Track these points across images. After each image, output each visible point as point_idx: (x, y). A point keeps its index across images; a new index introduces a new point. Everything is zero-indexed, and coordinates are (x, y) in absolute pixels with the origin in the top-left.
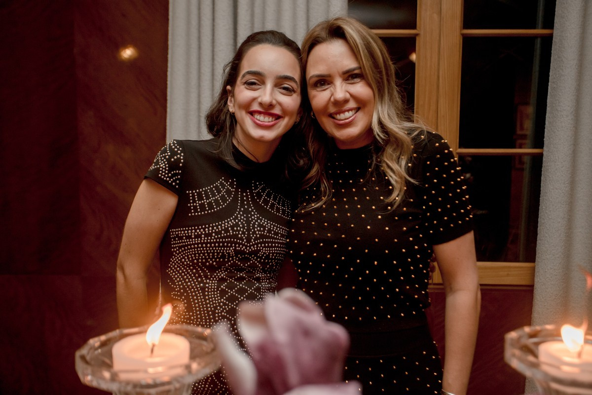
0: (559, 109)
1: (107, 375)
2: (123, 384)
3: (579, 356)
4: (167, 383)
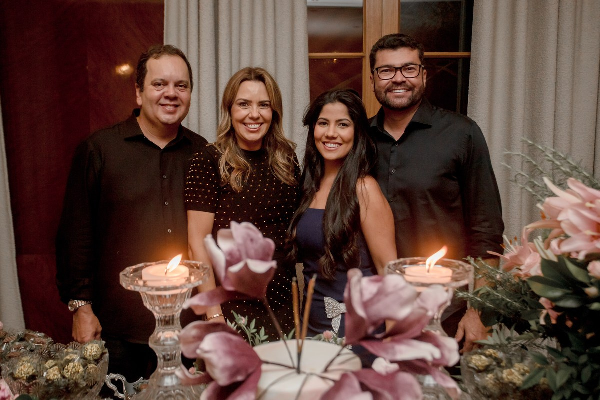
0: (476, 116)
1: (141, 283)
2: (150, 289)
3: (428, 272)
4: (177, 288)
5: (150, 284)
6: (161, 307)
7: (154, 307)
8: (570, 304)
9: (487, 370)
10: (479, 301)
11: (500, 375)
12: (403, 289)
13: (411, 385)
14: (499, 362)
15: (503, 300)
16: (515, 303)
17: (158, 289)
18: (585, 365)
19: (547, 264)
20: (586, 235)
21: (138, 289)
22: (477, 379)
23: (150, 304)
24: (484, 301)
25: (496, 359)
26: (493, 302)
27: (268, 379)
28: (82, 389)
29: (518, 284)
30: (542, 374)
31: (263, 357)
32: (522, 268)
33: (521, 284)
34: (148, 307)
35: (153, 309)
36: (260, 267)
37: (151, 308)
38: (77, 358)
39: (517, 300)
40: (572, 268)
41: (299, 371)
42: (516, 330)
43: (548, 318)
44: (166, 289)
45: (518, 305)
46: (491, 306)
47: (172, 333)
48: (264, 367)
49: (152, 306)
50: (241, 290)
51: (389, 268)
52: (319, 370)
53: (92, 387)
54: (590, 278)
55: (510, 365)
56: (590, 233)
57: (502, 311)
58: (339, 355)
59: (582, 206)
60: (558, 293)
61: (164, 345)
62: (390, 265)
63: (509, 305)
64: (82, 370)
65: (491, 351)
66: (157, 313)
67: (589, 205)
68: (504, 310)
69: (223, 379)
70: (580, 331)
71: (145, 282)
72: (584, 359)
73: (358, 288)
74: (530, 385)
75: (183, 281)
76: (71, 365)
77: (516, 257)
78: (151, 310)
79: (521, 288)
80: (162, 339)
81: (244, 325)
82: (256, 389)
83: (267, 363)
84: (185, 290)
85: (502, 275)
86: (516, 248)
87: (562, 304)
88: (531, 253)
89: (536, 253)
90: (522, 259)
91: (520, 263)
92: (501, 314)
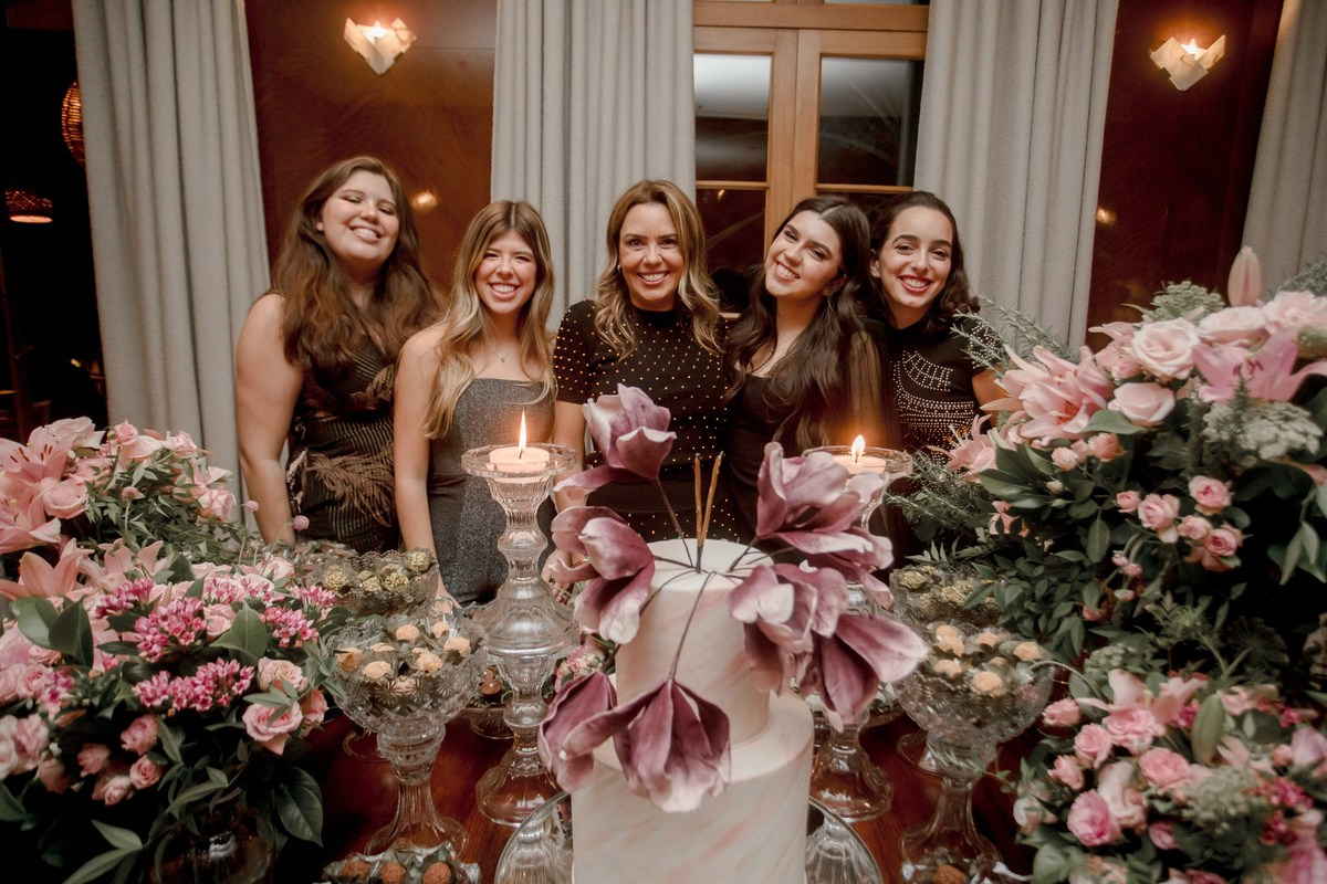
1: (490, 467)
2: (501, 474)
3: (856, 462)
4: (535, 475)
5: (500, 468)
6: (514, 500)
7: (505, 499)
8: (1029, 504)
9: (922, 588)
10: (915, 508)
11: (938, 594)
12: (831, 468)
13: (838, 583)
14: (936, 580)
15: (946, 507)
16: (959, 511)
17: (511, 475)
18: (1041, 577)
19: (1003, 455)
20: (1051, 416)
21: (485, 475)
22: (910, 598)
24: (920, 507)
25: (933, 577)
26: (932, 509)
27: (662, 576)
28: (408, 605)
30: (988, 591)
31: (655, 553)
32: (971, 466)
36: (658, 437)
38: (400, 569)
39: (962, 507)
40: (1034, 457)
41: (698, 569)
43: (1000, 524)
44: (522, 475)
45: (963, 512)
46: (929, 512)
47: (528, 534)
48: (657, 563)
49: (502, 498)
50: (630, 468)
52: (724, 568)
53: (420, 604)
54: (1053, 467)
55: (951, 581)
56: (1056, 413)
58: (746, 553)
59: (1050, 381)
60: (1013, 491)
61: (517, 548)
63: (953, 513)
64: (407, 581)
65: (928, 568)
66: (509, 507)
67: (1057, 379)
69: (609, 573)
70: (1037, 538)
71: (495, 467)
72: (1040, 570)
73: (778, 465)
74: (974, 603)
75: (542, 467)
76: (394, 575)
77: (964, 454)
80: (515, 540)
82: (648, 586)
83: (660, 559)
84: (543, 478)
86: (965, 443)
87: (1018, 504)
88: (983, 447)
89: (989, 447)
90: (971, 454)
91: (968, 460)
92: (941, 525)
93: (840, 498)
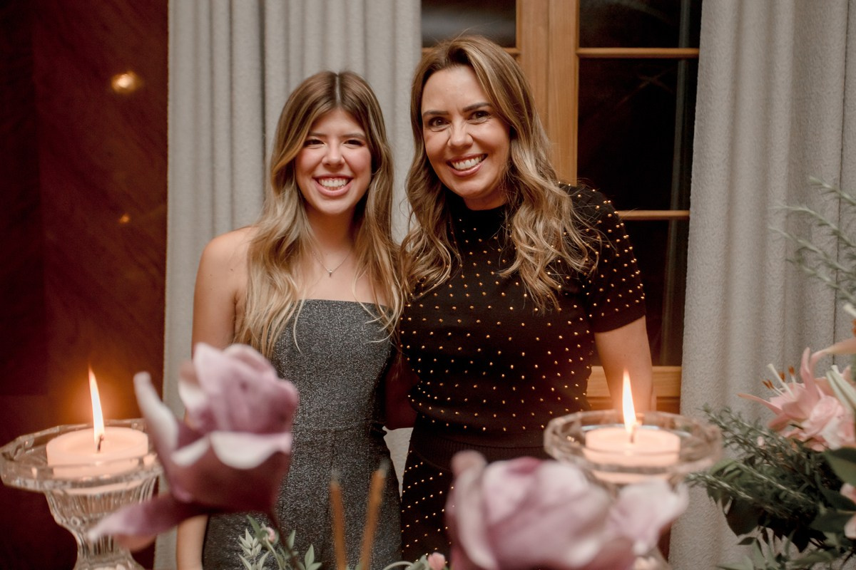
2: (60, 483)
3: (632, 440)
4: (116, 480)
5: (58, 473)
6: (85, 519)
7: (68, 519)
10: (725, 488)
12: (580, 497)
15: (770, 486)
16: (792, 492)
17: (76, 484)
21: (32, 485)
23: (62, 513)
24: (734, 488)
29: (799, 456)
32: (805, 425)
33: (804, 456)
34: (58, 519)
35: (67, 523)
36: (249, 452)
37: (65, 521)
39: (795, 486)
42: (794, 541)
45: (797, 495)
46: (747, 497)
47: (112, 569)
49: (64, 517)
51: (554, 433)
57: (768, 507)
62: (556, 427)
63: (782, 496)
66: (78, 531)
68: (771, 505)
73: (475, 499)
77: (795, 406)
78: (65, 525)
79: (804, 464)
81: (271, 543)
84: (135, 483)
85: (768, 440)
86: (792, 388)
88: (819, 397)
89: (829, 397)
90: (805, 408)
91: (801, 417)
92: (766, 513)
93: (602, 552)
